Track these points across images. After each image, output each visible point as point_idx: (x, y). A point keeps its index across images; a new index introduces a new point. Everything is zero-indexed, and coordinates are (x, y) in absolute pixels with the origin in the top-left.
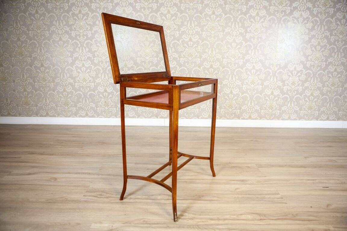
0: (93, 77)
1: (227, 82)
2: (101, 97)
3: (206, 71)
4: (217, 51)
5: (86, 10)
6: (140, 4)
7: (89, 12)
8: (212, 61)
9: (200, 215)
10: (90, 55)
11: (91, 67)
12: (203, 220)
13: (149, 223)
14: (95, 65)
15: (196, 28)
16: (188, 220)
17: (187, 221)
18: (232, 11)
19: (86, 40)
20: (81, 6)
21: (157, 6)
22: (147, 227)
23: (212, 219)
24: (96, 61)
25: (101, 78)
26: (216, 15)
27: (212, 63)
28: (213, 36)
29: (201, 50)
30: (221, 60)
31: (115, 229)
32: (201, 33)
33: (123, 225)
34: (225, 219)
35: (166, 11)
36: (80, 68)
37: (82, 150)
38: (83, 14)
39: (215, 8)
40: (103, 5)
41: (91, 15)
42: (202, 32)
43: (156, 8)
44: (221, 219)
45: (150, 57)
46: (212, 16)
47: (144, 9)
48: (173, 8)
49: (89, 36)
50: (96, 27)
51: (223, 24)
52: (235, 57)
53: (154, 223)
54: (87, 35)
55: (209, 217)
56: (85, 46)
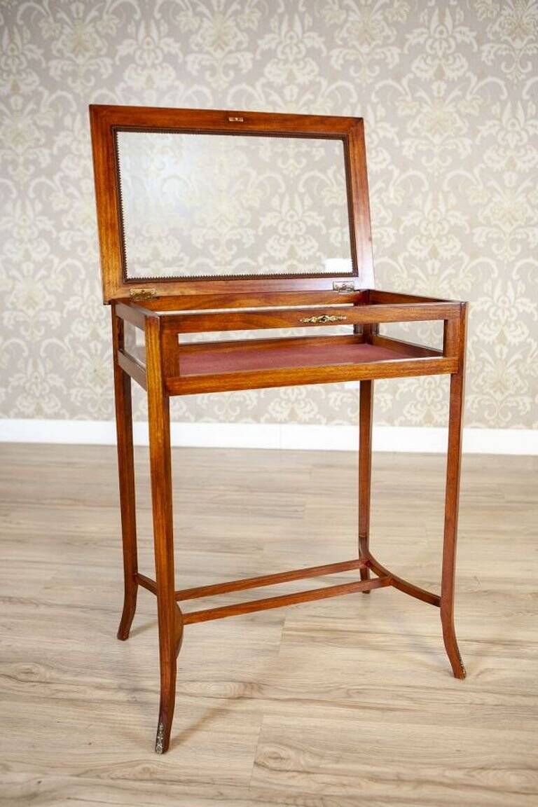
0: (55, 293)
1: (488, 304)
2: (81, 356)
3: (417, 269)
4: (453, 200)
5: (34, 82)
6: (200, 56)
7: (41, 89)
8: (434, 236)
9: (338, 760)
10: (48, 224)
11: (52, 261)
12: (345, 780)
13: (161, 777)
14: (63, 255)
15: (382, 128)
16: (295, 774)
17: (289, 778)
18: (503, 65)
19: (34, 176)
20: (19, 72)
21: (253, 59)
22: (150, 793)
23: (375, 778)
24: (65, 243)
25: (82, 297)
26: (447, 82)
27: (437, 242)
28: (436, 150)
29: (397, 199)
30: (467, 232)
31: (45, 792)
32: (397, 143)
33: (76, 779)
34: (421, 782)
35: (284, 76)
36: (18, 266)
37: (5, 521)
38: (23, 96)
39: (445, 56)
40: (83, 66)
41: (47, 97)
42: (401, 139)
43: (250, 66)
44: (410, 781)
45: (233, 228)
46: (434, 87)
47: (213, 70)
48: (305, 63)
49: (43, 165)
50: (63, 134)
51: (469, 110)
52: (516, 220)
53: (176, 778)
54: (35, 162)
55: (368, 768)
56: (32, 195)
